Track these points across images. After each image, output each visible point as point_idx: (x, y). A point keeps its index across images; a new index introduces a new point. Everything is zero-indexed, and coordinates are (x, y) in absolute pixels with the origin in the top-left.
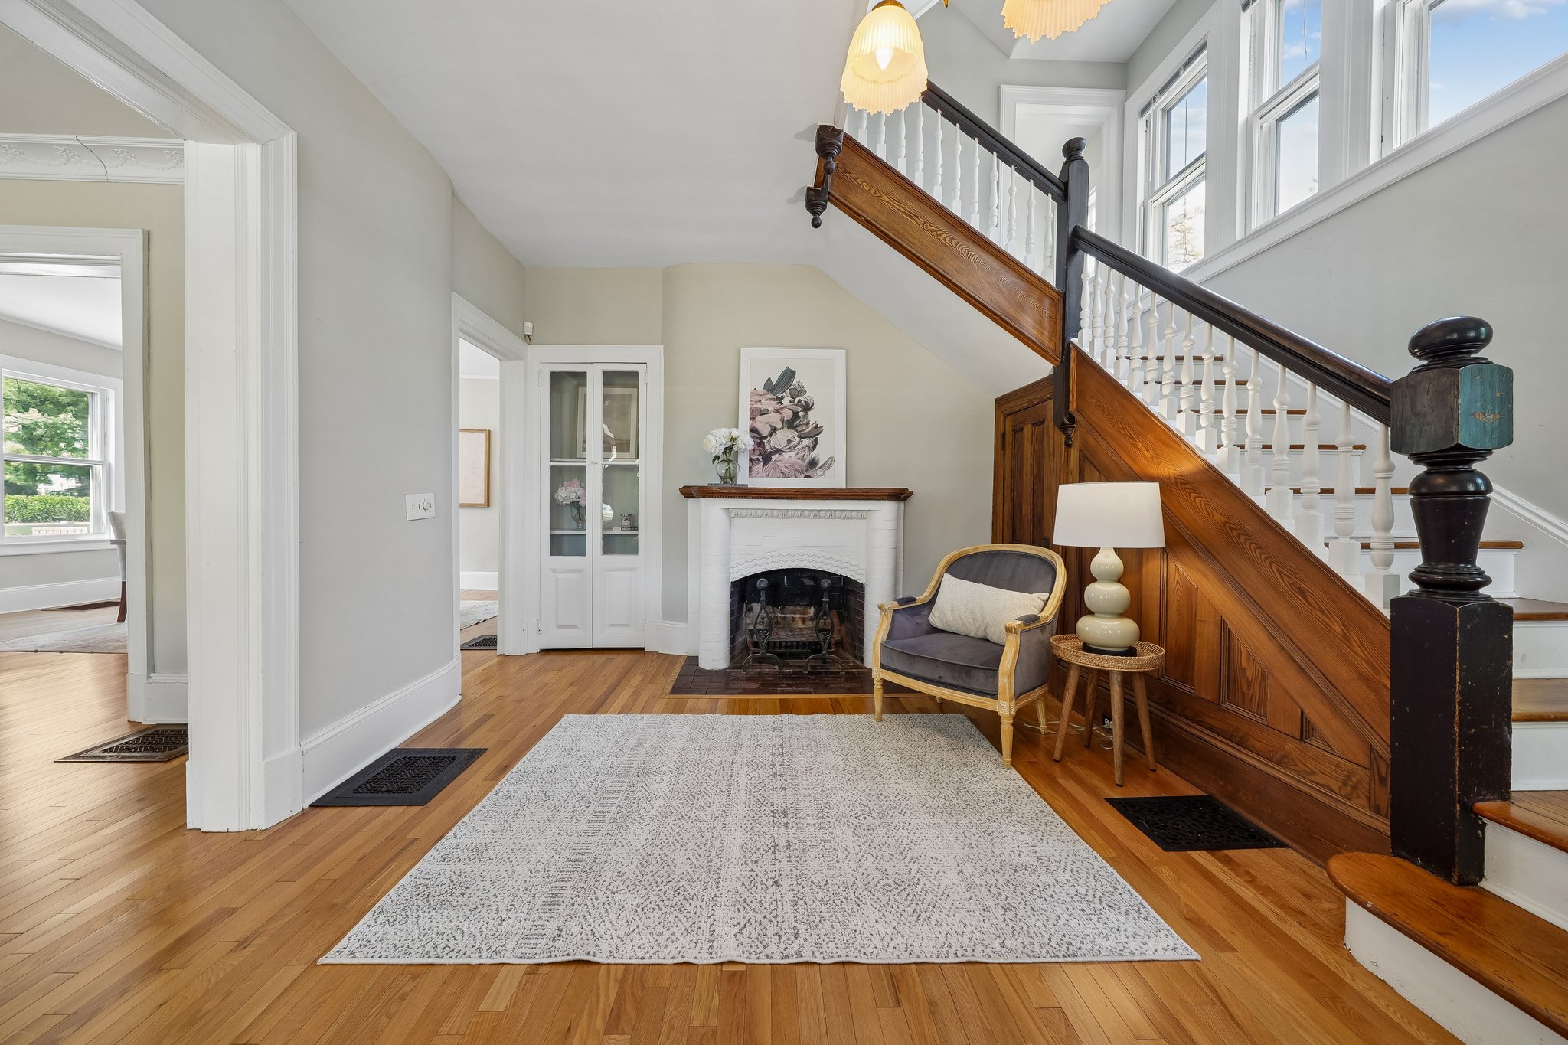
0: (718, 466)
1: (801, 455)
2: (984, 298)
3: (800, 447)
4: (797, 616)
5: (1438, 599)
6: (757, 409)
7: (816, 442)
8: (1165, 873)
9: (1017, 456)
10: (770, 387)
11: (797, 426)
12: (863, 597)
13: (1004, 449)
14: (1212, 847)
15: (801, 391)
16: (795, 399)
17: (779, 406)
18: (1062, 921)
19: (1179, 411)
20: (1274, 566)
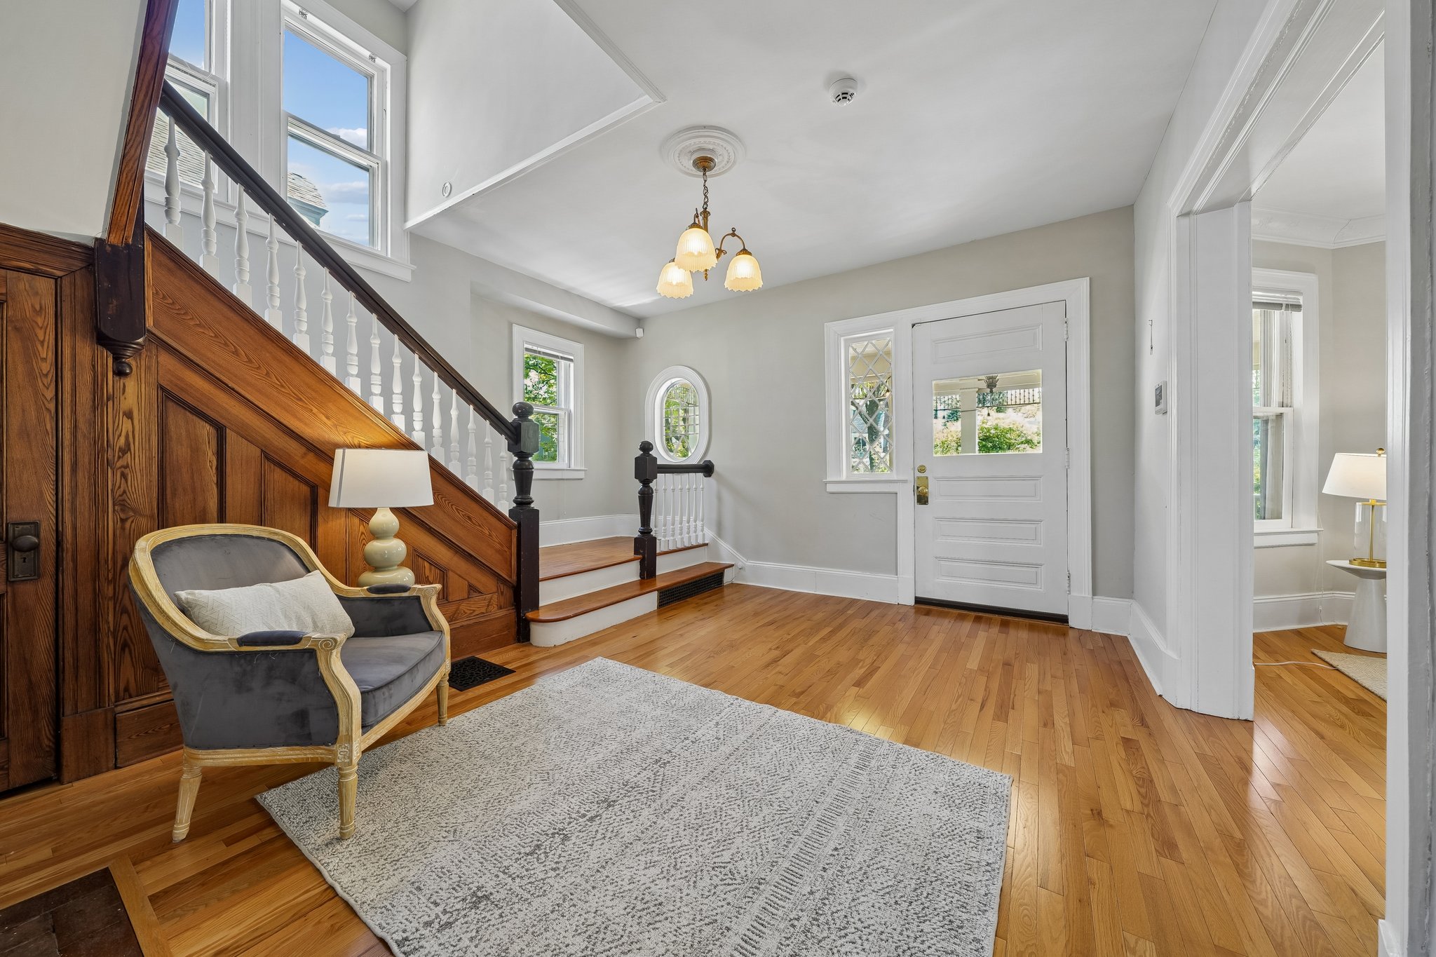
5: (521, 509)
20: (454, 507)
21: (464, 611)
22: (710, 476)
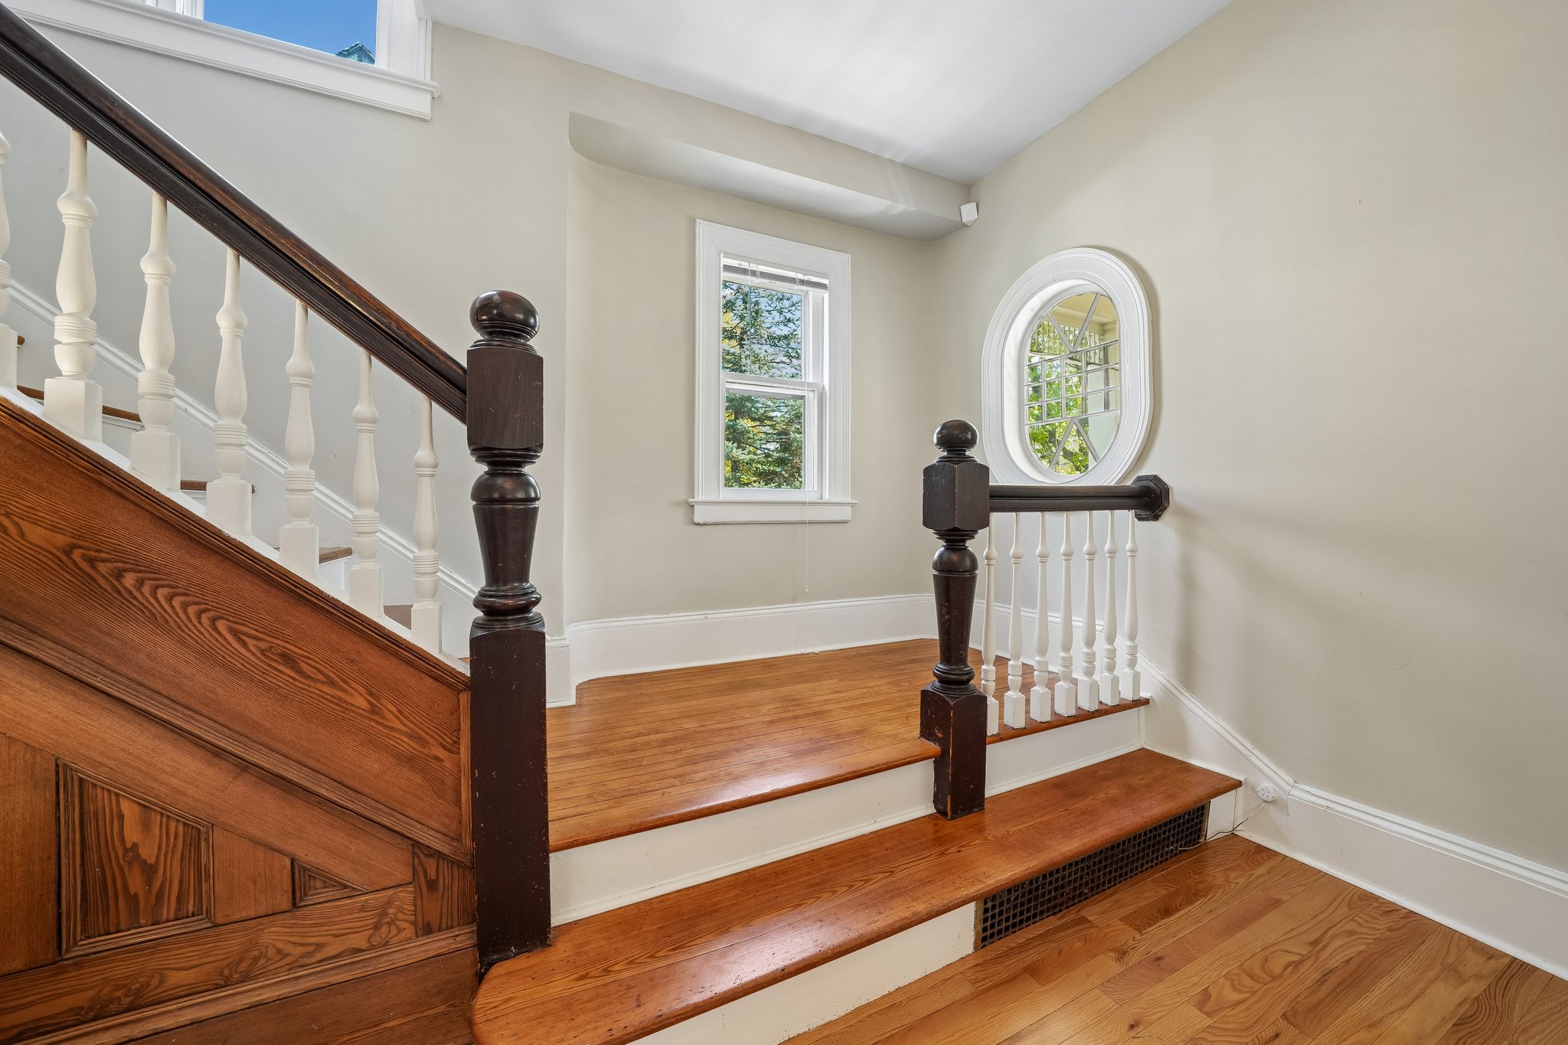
20: (221, 625)
21: (279, 951)
22: (1156, 518)
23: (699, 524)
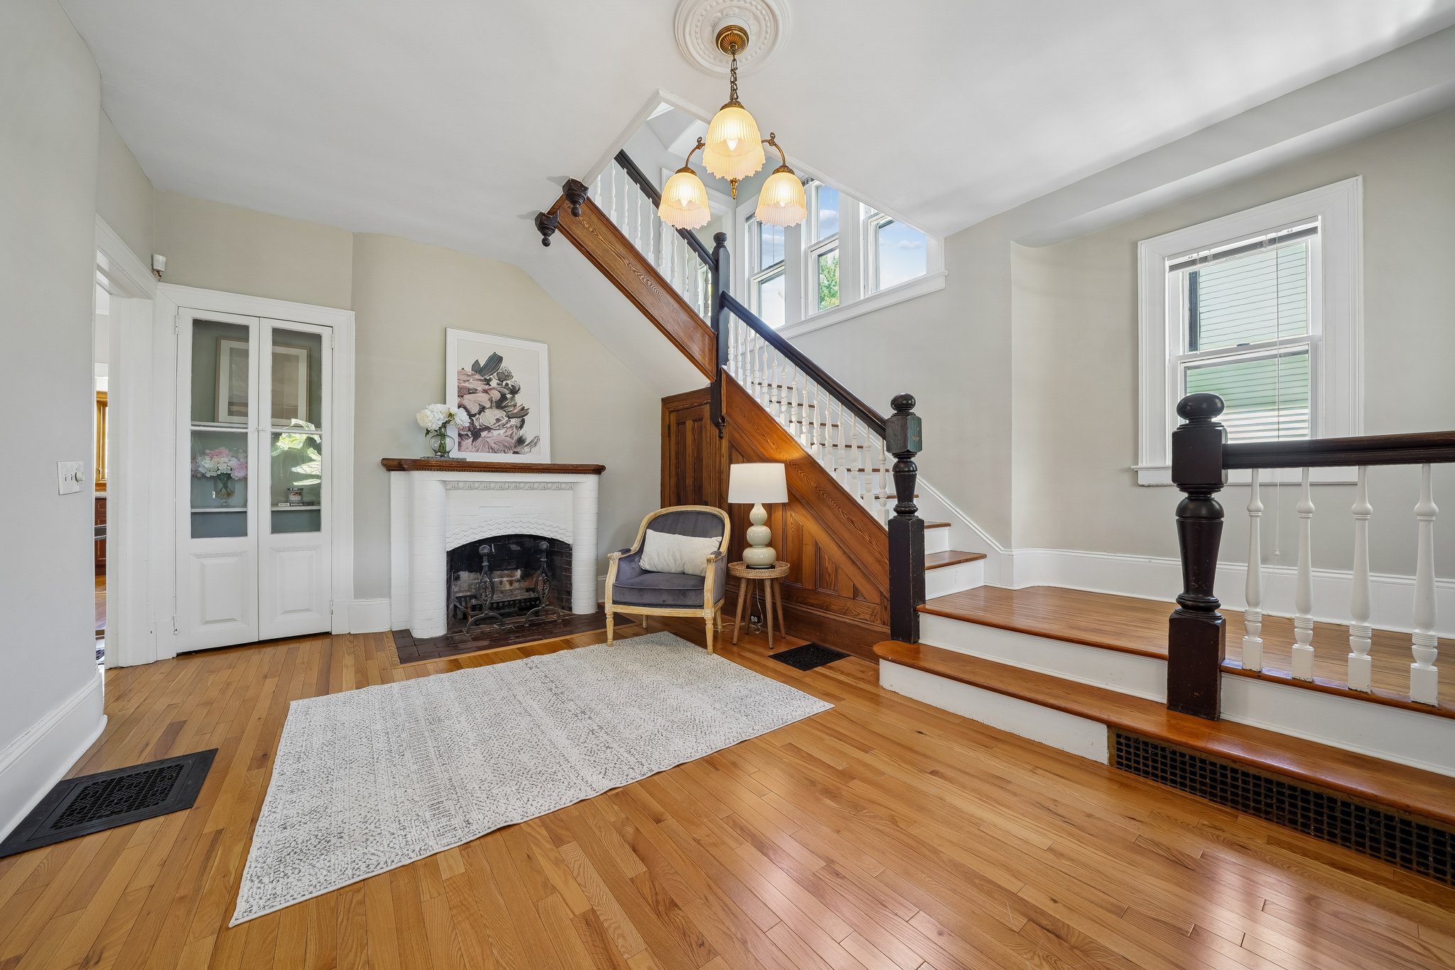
0: (433, 440)
1: (509, 433)
2: (669, 328)
3: (508, 425)
4: (505, 579)
5: (903, 518)
6: (465, 388)
7: (523, 421)
8: (808, 680)
9: (681, 442)
10: (477, 368)
11: (505, 407)
12: (570, 555)
13: (669, 436)
14: (823, 664)
15: (508, 376)
16: (502, 382)
17: (487, 387)
18: (775, 711)
19: (791, 422)
20: (840, 509)
23: (1143, 486)
